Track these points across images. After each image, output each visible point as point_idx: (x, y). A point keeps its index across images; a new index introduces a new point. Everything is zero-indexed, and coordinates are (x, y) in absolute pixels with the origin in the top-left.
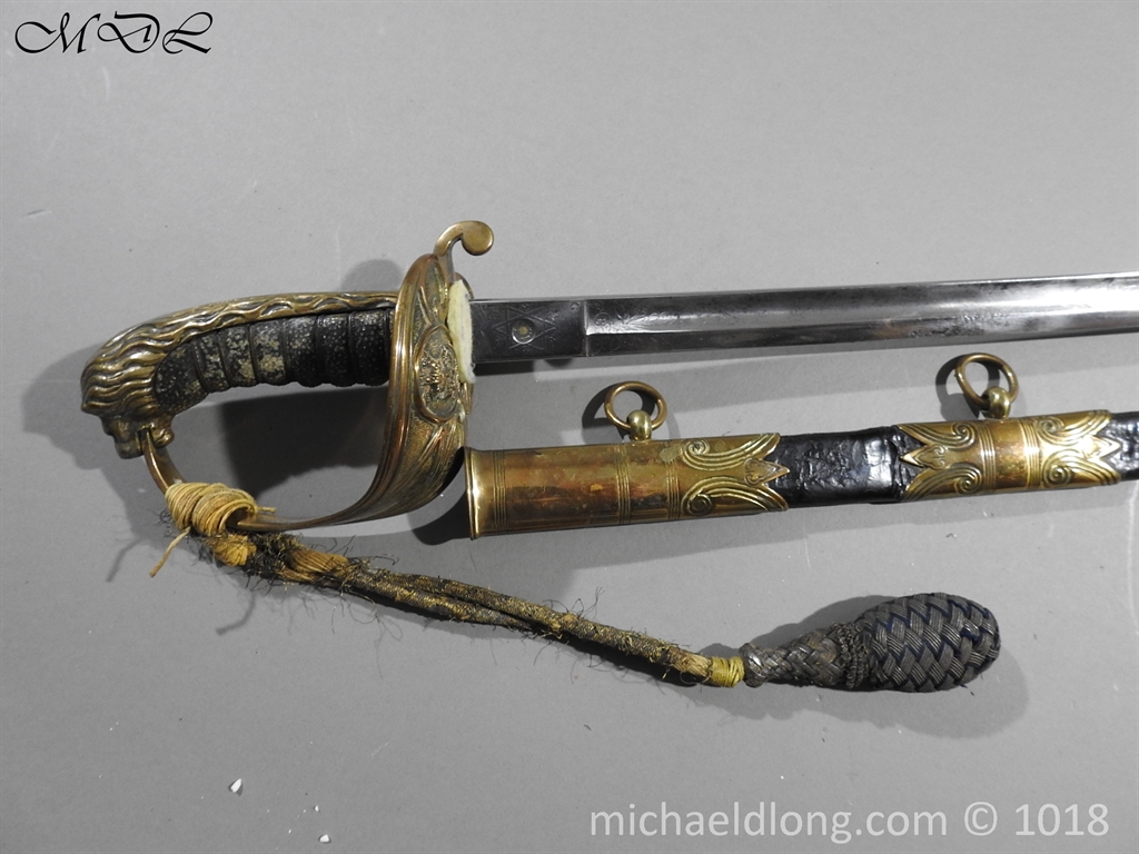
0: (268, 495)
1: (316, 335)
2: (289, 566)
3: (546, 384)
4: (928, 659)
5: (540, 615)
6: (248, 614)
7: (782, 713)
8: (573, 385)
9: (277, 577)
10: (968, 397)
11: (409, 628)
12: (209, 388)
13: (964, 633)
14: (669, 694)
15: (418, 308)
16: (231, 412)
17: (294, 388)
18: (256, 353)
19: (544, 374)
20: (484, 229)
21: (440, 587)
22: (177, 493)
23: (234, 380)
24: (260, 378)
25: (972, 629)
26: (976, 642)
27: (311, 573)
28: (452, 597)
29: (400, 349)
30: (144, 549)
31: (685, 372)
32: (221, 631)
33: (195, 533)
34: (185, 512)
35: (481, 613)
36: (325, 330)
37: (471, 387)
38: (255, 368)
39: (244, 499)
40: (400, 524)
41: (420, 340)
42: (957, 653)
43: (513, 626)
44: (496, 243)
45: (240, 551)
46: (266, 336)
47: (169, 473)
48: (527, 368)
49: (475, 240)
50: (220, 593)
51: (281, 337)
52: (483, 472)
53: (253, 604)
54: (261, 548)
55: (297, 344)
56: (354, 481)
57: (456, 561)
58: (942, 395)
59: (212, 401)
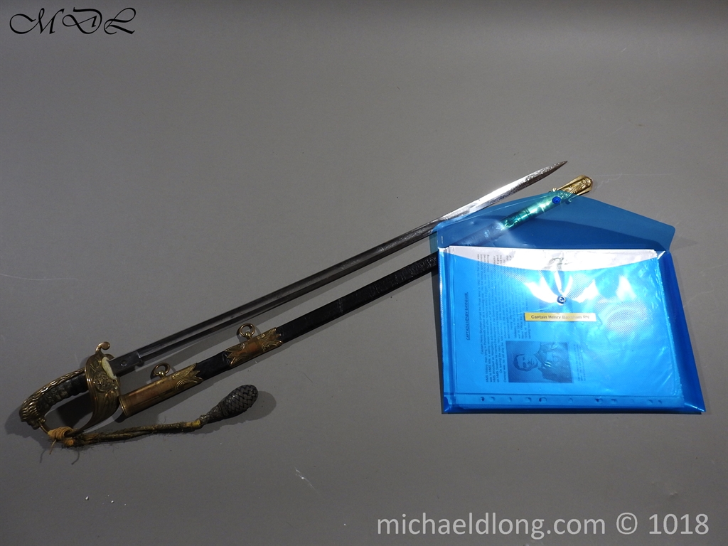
0: (75, 427)
1: (73, 383)
2: (85, 441)
3: (139, 372)
4: (237, 402)
5: (149, 428)
6: (79, 457)
7: (218, 429)
8: (146, 369)
9: (83, 445)
10: (245, 336)
11: (120, 445)
12: (51, 405)
13: (244, 393)
14: (189, 436)
15: (91, 369)
16: (60, 409)
17: (73, 397)
18: (60, 392)
19: (138, 369)
20: (107, 343)
21: (123, 431)
22: (50, 433)
23: (56, 401)
24: (63, 398)
25: (246, 391)
26: (247, 394)
27: (91, 440)
28: (127, 432)
29: (88, 380)
30: (47, 452)
31: (173, 356)
32: (73, 464)
33: (58, 440)
34: (53, 436)
35: (136, 433)
36: (74, 381)
37: (119, 381)
38: (61, 396)
39: (68, 428)
40: (110, 420)
41: (93, 376)
42: (243, 398)
43: (145, 434)
44: (112, 345)
45: (71, 441)
46: (60, 388)
47: (47, 429)
48: (132, 369)
49: (106, 347)
50: (71, 454)
51: (64, 386)
52: (125, 400)
53: (79, 454)
54: (76, 439)
55: (69, 387)
56: (89, 417)
57: (128, 423)
58: (239, 338)
59: (54, 408)
